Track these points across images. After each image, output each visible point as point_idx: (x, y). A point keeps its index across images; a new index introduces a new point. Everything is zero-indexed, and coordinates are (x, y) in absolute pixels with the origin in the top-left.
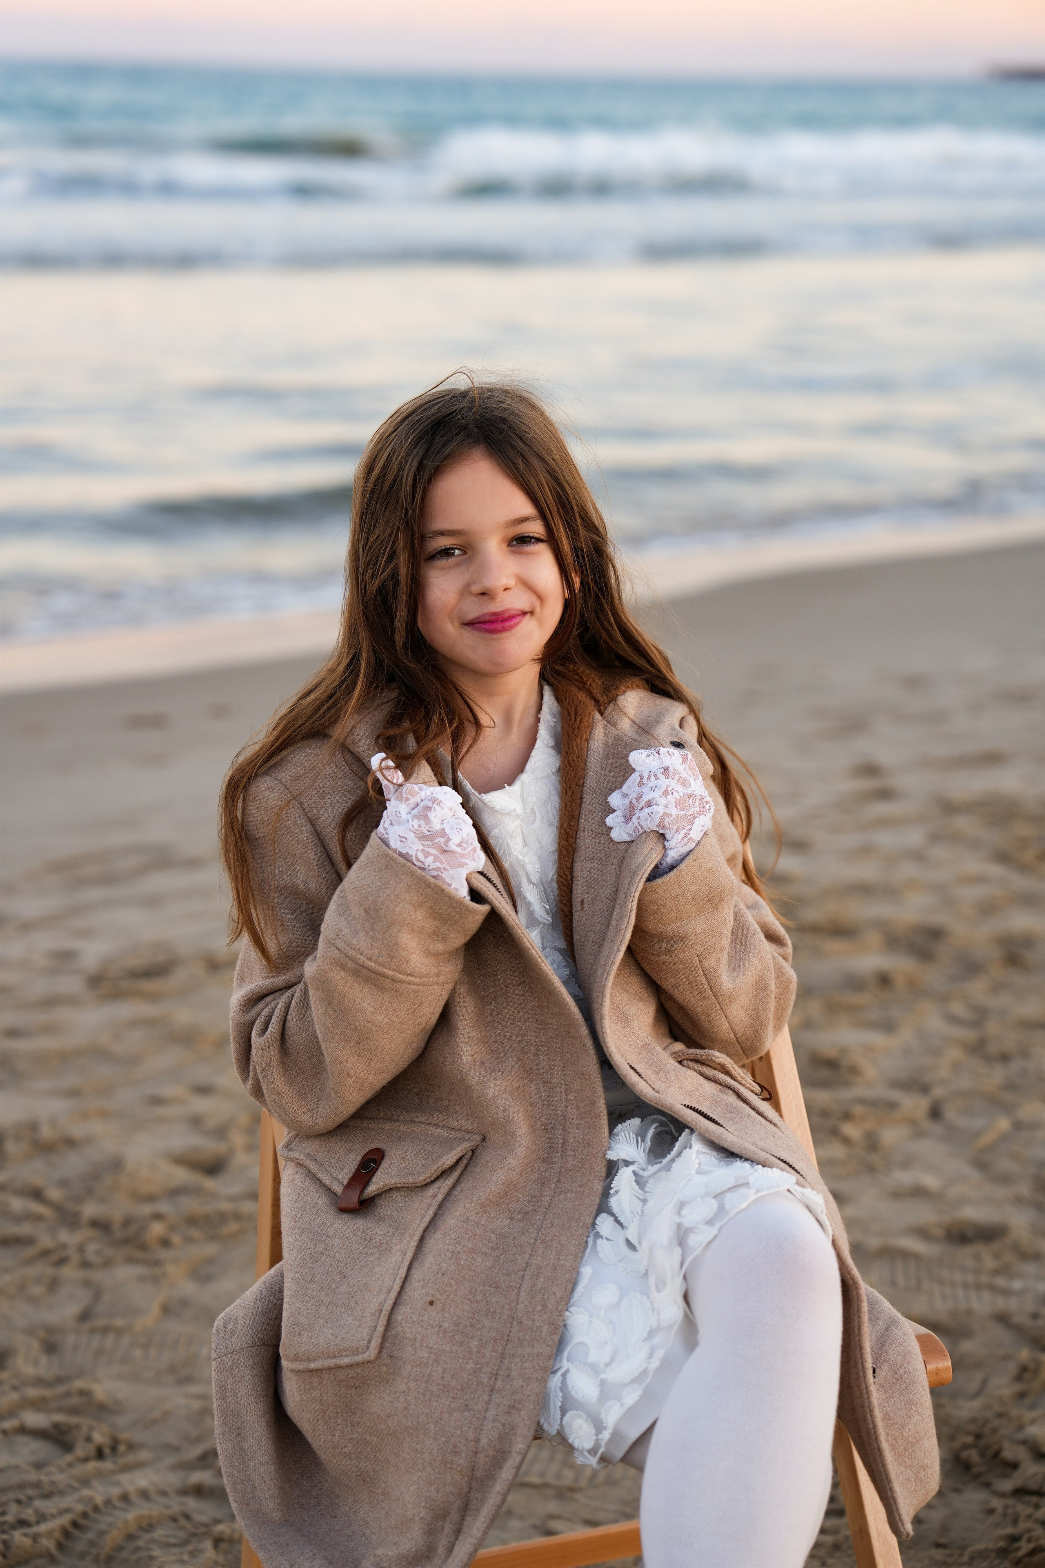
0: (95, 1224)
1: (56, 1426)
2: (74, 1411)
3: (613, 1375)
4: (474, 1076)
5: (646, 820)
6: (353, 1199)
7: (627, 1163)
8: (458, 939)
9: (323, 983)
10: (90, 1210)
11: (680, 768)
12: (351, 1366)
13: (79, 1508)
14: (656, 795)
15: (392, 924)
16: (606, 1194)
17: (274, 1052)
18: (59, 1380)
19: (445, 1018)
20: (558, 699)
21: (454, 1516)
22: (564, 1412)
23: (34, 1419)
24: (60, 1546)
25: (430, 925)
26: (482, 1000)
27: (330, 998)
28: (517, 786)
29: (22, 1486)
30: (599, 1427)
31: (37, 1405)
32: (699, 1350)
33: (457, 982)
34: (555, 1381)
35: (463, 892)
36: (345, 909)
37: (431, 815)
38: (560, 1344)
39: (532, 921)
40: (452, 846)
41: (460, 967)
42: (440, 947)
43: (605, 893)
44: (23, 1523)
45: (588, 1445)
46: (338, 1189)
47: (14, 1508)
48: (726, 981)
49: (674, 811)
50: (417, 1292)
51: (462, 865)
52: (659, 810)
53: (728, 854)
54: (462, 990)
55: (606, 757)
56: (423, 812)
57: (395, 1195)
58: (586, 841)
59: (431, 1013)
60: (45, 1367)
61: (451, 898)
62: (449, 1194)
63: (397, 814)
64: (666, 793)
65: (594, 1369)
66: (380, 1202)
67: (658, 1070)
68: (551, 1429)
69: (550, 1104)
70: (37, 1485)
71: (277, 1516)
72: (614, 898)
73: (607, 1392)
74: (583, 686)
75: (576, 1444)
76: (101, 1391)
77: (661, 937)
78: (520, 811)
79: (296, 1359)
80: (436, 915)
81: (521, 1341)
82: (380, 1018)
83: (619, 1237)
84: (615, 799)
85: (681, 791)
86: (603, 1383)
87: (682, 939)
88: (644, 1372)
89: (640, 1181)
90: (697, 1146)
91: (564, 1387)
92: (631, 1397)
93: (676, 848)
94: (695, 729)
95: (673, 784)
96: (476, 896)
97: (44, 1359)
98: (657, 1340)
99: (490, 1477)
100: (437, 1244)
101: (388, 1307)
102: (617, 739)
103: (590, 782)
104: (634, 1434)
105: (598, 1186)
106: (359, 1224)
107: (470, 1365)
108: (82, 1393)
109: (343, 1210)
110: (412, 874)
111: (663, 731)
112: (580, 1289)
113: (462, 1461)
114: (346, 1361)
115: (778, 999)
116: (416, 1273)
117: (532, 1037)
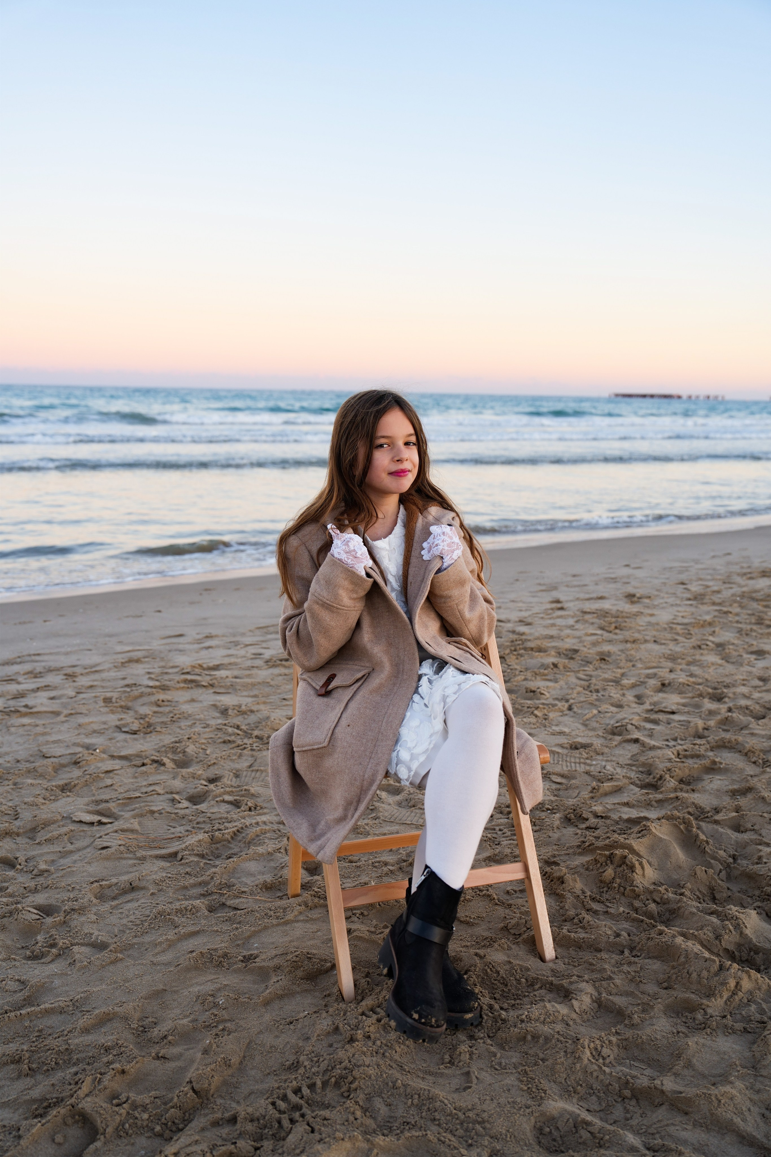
0: (257, 737)
1: (235, 800)
2: (242, 796)
3: (416, 751)
4: (369, 646)
5: (436, 551)
6: (323, 691)
7: (425, 675)
8: (362, 593)
9: (310, 609)
10: (256, 733)
11: (450, 532)
12: (318, 749)
13: (241, 826)
14: (439, 542)
15: (335, 586)
16: (417, 687)
17: (294, 638)
18: (239, 786)
19: (359, 624)
20: (405, 509)
21: (355, 804)
22: (397, 765)
23: (227, 798)
24: (232, 838)
25: (350, 587)
26: (373, 618)
27: (314, 616)
28: (387, 539)
29: (221, 818)
30: (410, 770)
31: (229, 793)
32: (448, 740)
33: (363, 611)
34: (394, 754)
35: (363, 573)
36: (318, 582)
37: (350, 544)
38: (397, 742)
39: (393, 589)
40: (358, 555)
41: (363, 605)
42: (355, 596)
43: (419, 579)
44: (219, 830)
45: (406, 777)
46: (318, 688)
47: (217, 825)
48: (467, 614)
49: (446, 548)
50: (344, 722)
51: (362, 562)
52: (440, 547)
53: (471, 569)
54: (365, 613)
55: (422, 529)
56: (347, 543)
57: (339, 689)
58: (413, 560)
59: (353, 622)
60: (235, 782)
61: (358, 575)
62: (358, 688)
63: (337, 544)
64: (443, 541)
65: (409, 749)
66: (333, 692)
67: (438, 645)
68: (392, 771)
69: (398, 656)
70: (226, 818)
71: (291, 805)
72: (422, 581)
73: (413, 757)
74: (415, 504)
75: (401, 777)
76: (252, 790)
77: (442, 597)
78: (388, 548)
79: (298, 747)
80: (352, 583)
81: (382, 740)
82: (333, 623)
83: (422, 703)
84: (425, 545)
85: (449, 541)
86: (412, 754)
87: (450, 597)
88: (427, 750)
89: (430, 681)
90: (452, 669)
91: (397, 756)
92: (422, 759)
93: (447, 562)
94: (459, 522)
95: (446, 538)
96: (368, 575)
97: (234, 779)
98: (433, 738)
99: (368, 789)
100: (352, 705)
101: (332, 727)
102: (427, 523)
103: (416, 538)
104: (423, 773)
105: (414, 685)
106: (325, 700)
107: (362, 749)
108: (246, 790)
109: (320, 695)
110: (343, 567)
111: (444, 520)
112: (405, 721)
113: (358, 783)
114: (316, 747)
115: (489, 624)
116: (344, 716)
117: (392, 632)
